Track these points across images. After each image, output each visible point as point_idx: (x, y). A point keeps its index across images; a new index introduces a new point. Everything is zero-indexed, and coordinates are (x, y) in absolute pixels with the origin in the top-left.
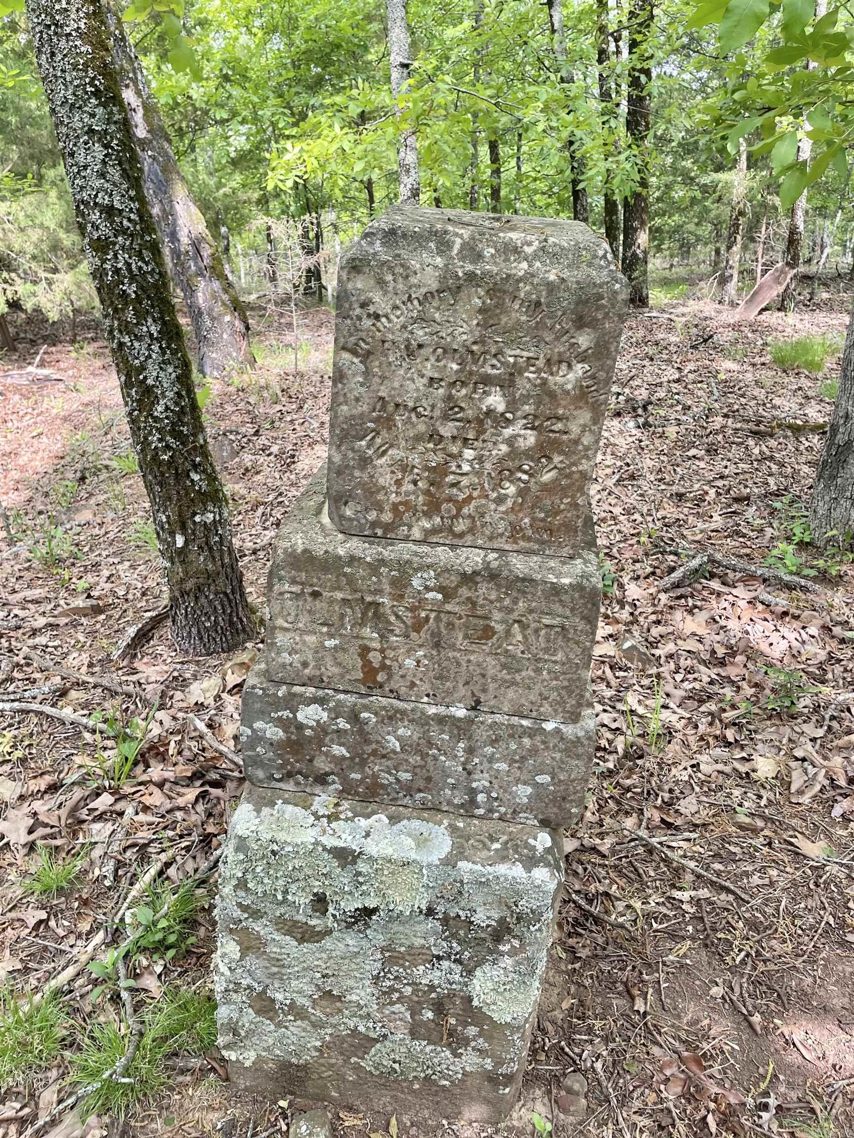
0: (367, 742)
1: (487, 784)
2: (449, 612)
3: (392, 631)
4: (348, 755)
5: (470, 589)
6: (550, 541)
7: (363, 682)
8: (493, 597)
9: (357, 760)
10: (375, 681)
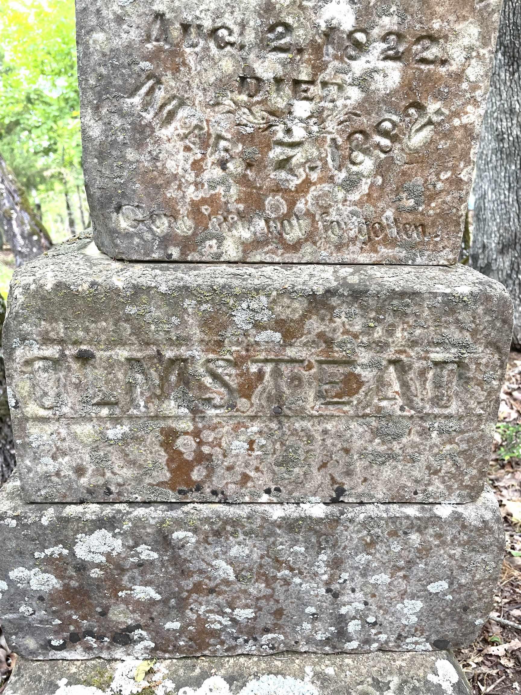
0: (185, 573)
1: (361, 606)
2: (292, 361)
3: (209, 400)
4: (158, 597)
5: (323, 319)
6: (422, 243)
7: (172, 485)
8: (357, 328)
9: (173, 602)
10: (189, 482)
